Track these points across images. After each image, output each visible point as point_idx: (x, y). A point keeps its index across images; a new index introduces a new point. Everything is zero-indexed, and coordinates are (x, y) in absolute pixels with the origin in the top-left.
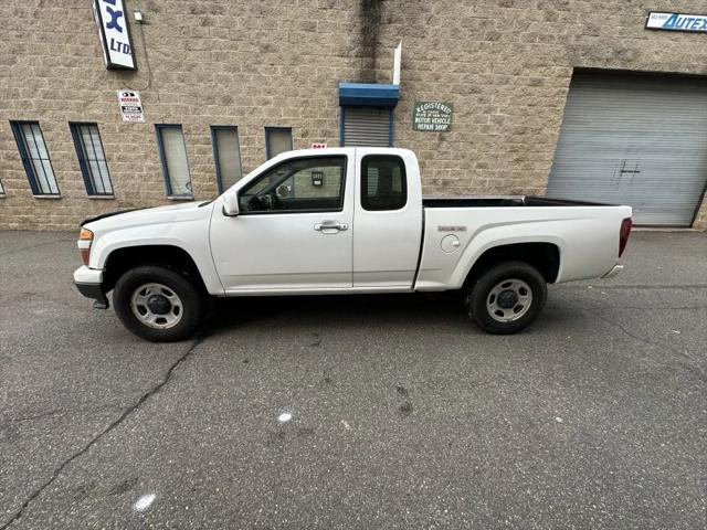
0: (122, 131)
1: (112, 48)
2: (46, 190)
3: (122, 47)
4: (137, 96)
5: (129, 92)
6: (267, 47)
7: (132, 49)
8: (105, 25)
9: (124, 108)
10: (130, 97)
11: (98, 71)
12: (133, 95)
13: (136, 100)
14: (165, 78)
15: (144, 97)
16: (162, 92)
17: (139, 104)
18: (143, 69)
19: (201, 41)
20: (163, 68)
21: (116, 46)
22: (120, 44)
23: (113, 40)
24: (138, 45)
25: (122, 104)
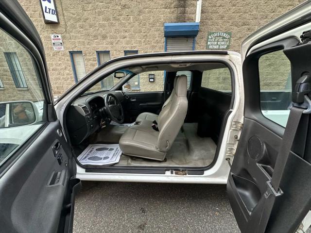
0: (54, 55)
1: (46, 12)
2: (22, 86)
3: (51, 11)
4: (60, 37)
5: (56, 35)
6: (124, 6)
7: (56, 12)
9: (54, 44)
10: (56, 38)
11: (41, 25)
12: (58, 37)
13: (59, 39)
14: (74, 27)
15: (63, 37)
16: (72, 34)
17: (61, 41)
18: (62, 23)
19: (90, 5)
20: (72, 22)
21: (48, 11)
22: (50, 9)
23: (46, 7)
24: (59, 9)
25: (53, 41)
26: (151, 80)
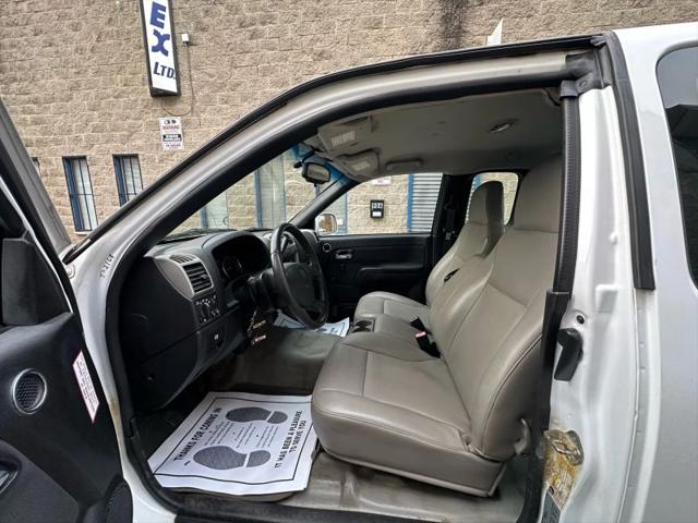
0: (161, 161)
1: (155, 72)
2: (88, 227)
3: (166, 70)
4: (178, 121)
5: (171, 119)
6: (321, 54)
7: (176, 73)
8: (150, 49)
9: (164, 137)
10: (171, 124)
11: (143, 100)
12: (174, 122)
13: (177, 127)
14: (209, 101)
15: (185, 123)
16: (203, 116)
17: (180, 132)
18: (186, 93)
19: (248, 56)
20: (206, 90)
21: (160, 70)
22: (164, 68)
23: (157, 64)
24: (184, 68)
25: (163, 132)
26: (375, 214)
